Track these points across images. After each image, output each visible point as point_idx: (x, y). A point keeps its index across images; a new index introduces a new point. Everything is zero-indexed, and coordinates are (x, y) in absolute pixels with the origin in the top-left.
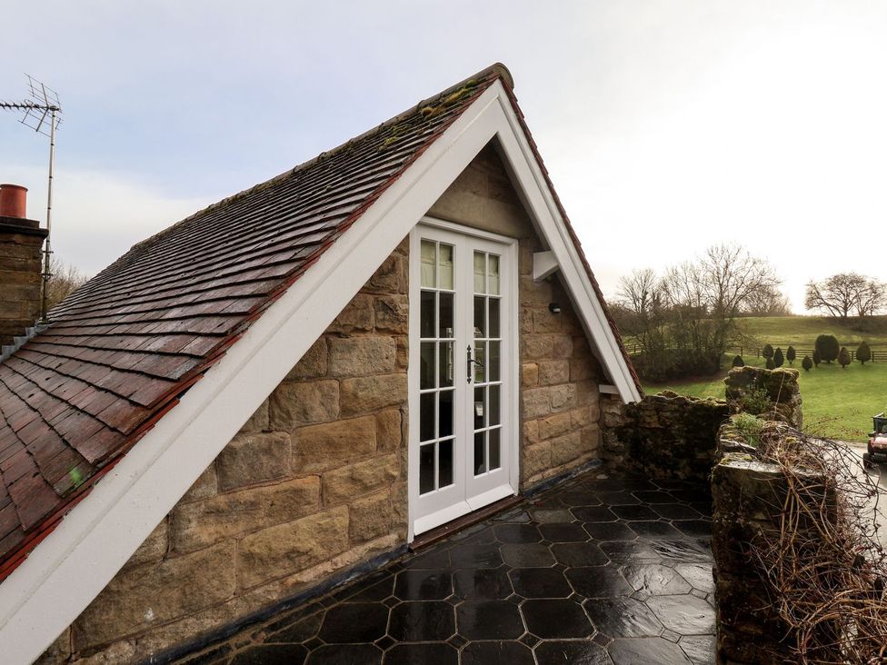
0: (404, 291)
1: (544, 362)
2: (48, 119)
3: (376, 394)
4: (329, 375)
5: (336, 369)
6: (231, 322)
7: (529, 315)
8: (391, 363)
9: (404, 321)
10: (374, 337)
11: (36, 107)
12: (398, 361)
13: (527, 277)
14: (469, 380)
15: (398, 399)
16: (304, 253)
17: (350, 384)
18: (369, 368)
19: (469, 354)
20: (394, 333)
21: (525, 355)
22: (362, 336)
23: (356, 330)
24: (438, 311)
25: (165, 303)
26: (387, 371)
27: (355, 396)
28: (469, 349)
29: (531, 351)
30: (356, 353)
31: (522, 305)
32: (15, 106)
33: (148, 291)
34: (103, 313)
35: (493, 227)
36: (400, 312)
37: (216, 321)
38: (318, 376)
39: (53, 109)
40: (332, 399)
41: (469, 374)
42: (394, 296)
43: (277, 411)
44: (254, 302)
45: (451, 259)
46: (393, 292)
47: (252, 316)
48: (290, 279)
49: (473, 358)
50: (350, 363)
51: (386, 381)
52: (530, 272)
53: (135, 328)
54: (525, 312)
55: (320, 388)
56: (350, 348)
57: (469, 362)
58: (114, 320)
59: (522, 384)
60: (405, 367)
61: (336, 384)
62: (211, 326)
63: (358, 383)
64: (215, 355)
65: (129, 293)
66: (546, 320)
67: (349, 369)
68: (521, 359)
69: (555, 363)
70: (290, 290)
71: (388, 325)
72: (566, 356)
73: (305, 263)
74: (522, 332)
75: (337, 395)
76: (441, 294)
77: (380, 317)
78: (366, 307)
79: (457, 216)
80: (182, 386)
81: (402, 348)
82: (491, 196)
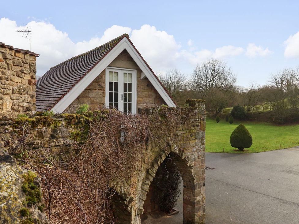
0: (104, 82)
1: (145, 99)
2: (29, 34)
3: (98, 101)
4: (88, 97)
5: (90, 96)
6: (71, 87)
7: (140, 87)
8: (101, 96)
9: (104, 88)
10: (97, 91)
11: (26, 31)
12: (103, 95)
13: (139, 78)
14: (122, 101)
15: (103, 103)
16: (82, 76)
17: (92, 99)
18: (96, 96)
19: (122, 95)
20: (102, 90)
21: (138, 96)
22: (95, 90)
23: (94, 89)
24: (114, 86)
25: (61, 85)
26: (100, 97)
27: (94, 101)
28: (122, 94)
29: (140, 95)
30: (93, 93)
31: (137, 85)
32: (20, 31)
33: (58, 82)
34: (48, 87)
35: (128, 67)
36: (103, 86)
37: (69, 87)
38: (86, 97)
39: (30, 32)
40: (89, 101)
41: (122, 100)
42: (102, 83)
43: (79, 102)
44: (74, 84)
45: (118, 75)
46: (102, 82)
47: (74, 86)
48: (79, 80)
49: (123, 96)
50: (93, 95)
51: (100, 99)
52: (140, 77)
53: (56, 89)
54: (139, 86)
55: (87, 99)
56: (92, 92)
57: (122, 97)
58: (51, 88)
59: (137, 103)
60: (105, 97)
61: (90, 98)
62: (68, 87)
63: (94, 99)
64: (68, 91)
65: (53, 83)
66: (145, 88)
67: (92, 96)
68: (137, 97)
69: (148, 99)
70: (79, 82)
71: (100, 88)
72: (153, 97)
73: (82, 78)
74: (137, 91)
75: (90, 101)
76: (115, 83)
77: (99, 87)
78: (96, 85)
79: (117, 66)
80: (64, 95)
81: (104, 93)
82: (128, 61)
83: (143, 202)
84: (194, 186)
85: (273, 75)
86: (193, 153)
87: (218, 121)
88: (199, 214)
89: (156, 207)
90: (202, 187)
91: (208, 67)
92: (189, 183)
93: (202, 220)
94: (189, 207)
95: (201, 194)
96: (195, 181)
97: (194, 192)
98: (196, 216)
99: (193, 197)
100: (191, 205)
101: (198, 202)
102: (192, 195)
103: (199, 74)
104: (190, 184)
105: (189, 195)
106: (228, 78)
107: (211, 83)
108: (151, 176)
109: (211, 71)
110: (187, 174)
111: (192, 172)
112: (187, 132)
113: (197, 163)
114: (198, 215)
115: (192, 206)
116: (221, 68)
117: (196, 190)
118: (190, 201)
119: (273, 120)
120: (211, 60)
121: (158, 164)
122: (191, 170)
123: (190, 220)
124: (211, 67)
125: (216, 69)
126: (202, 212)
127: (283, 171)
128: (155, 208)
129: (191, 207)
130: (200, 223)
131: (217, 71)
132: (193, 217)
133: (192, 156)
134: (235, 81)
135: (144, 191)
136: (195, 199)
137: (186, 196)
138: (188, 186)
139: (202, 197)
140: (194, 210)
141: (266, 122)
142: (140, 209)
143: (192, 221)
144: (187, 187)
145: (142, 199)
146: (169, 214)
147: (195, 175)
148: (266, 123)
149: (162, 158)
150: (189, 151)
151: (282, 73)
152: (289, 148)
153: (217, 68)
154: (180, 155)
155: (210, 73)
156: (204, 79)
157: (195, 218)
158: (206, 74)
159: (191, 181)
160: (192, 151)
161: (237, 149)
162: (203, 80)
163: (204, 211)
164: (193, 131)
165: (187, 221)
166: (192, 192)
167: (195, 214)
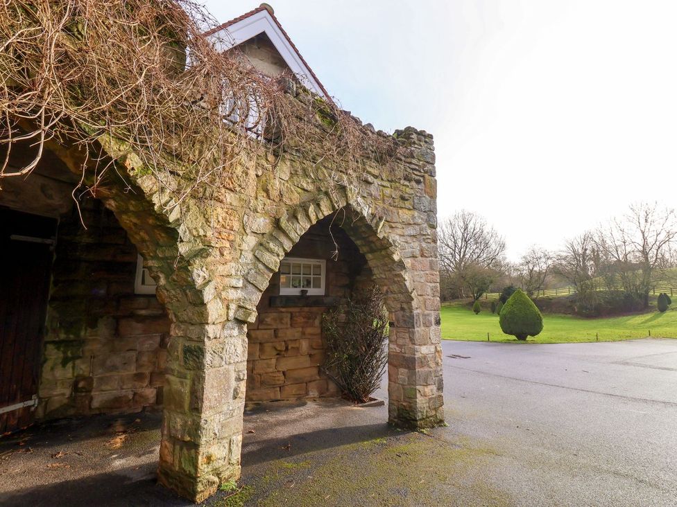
82: (272, 63)
83: (259, 295)
84: (412, 317)
85: (567, 242)
86: (409, 239)
87: (477, 311)
88: (427, 390)
89: (332, 387)
90: (433, 327)
91: (456, 225)
92: (400, 313)
93: (436, 409)
94: (403, 373)
95: (430, 343)
96: (414, 304)
97: (413, 333)
98: (418, 395)
99: (411, 346)
100: (405, 368)
101: (423, 360)
102: (408, 340)
103: (442, 236)
104: (403, 316)
105: (400, 342)
106: (491, 242)
107: (462, 250)
108: (287, 236)
109: (462, 230)
110: (395, 288)
111: (405, 280)
112: (391, 186)
113: (419, 266)
114: (425, 392)
115: (409, 368)
116: (478, 226)
117: (416, 329)
118: (404, 357)
119: (576, 310)
120: (462, 213)
121: (308, 216)
122: (403, 273)
123: (404, 406)
124: (462, 224)
125: (469, 228)
126: (434, 388)
127: (613, 363)
128: (327, 389)
129: (406, 370)
130: (431, 414)
131: (472, 231)
132: (411, 398)
133: (406, 245)
134: (502, 246)
135: (261, 266)
136: (414, 351)
137: (395, 346)
138: (398, 321)
139: (433, 350)
140: (414, 377)
141: (564, 313)
142: (246, 309)
143: (410, 407)
144: (396, 324)
145: (252, 284)
146: (360, 405)
147: (414, 289)
148: (563, 315)
149: (322, 208)
150: (399, 231)
151: (583, 237)
152: (614, 341)
153: (471, 226)
154: (373, 225)
155: (460, 235)
156: (450, 244)
157: (416, 398)
158: (454, 237)
159: (405, 306)
160: (406, 234)
161: (513, 337)
162: (448, 246)
163: (440, 388)
164: (407, 189)
165: (398, 410)
166: (407, 335)
167: (416, 389)
